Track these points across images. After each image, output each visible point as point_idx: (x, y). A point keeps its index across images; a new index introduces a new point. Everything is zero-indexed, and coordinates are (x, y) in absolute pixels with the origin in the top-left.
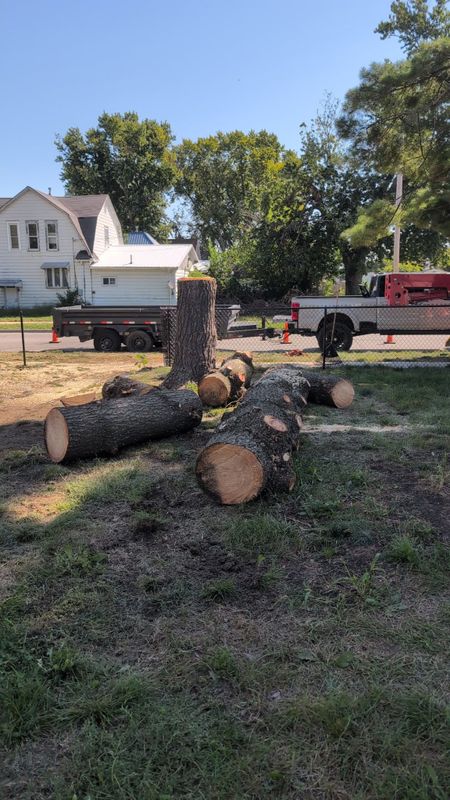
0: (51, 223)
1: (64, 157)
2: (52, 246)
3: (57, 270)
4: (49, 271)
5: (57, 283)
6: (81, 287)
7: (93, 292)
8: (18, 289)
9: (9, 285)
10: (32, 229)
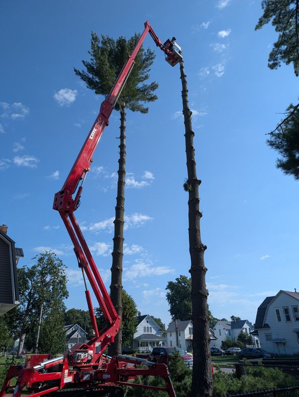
0: (295, 307)
2: (297, 319)
4: (298, 333)
8: (284, 344)
9: (279, 342)
10: (286, 311)
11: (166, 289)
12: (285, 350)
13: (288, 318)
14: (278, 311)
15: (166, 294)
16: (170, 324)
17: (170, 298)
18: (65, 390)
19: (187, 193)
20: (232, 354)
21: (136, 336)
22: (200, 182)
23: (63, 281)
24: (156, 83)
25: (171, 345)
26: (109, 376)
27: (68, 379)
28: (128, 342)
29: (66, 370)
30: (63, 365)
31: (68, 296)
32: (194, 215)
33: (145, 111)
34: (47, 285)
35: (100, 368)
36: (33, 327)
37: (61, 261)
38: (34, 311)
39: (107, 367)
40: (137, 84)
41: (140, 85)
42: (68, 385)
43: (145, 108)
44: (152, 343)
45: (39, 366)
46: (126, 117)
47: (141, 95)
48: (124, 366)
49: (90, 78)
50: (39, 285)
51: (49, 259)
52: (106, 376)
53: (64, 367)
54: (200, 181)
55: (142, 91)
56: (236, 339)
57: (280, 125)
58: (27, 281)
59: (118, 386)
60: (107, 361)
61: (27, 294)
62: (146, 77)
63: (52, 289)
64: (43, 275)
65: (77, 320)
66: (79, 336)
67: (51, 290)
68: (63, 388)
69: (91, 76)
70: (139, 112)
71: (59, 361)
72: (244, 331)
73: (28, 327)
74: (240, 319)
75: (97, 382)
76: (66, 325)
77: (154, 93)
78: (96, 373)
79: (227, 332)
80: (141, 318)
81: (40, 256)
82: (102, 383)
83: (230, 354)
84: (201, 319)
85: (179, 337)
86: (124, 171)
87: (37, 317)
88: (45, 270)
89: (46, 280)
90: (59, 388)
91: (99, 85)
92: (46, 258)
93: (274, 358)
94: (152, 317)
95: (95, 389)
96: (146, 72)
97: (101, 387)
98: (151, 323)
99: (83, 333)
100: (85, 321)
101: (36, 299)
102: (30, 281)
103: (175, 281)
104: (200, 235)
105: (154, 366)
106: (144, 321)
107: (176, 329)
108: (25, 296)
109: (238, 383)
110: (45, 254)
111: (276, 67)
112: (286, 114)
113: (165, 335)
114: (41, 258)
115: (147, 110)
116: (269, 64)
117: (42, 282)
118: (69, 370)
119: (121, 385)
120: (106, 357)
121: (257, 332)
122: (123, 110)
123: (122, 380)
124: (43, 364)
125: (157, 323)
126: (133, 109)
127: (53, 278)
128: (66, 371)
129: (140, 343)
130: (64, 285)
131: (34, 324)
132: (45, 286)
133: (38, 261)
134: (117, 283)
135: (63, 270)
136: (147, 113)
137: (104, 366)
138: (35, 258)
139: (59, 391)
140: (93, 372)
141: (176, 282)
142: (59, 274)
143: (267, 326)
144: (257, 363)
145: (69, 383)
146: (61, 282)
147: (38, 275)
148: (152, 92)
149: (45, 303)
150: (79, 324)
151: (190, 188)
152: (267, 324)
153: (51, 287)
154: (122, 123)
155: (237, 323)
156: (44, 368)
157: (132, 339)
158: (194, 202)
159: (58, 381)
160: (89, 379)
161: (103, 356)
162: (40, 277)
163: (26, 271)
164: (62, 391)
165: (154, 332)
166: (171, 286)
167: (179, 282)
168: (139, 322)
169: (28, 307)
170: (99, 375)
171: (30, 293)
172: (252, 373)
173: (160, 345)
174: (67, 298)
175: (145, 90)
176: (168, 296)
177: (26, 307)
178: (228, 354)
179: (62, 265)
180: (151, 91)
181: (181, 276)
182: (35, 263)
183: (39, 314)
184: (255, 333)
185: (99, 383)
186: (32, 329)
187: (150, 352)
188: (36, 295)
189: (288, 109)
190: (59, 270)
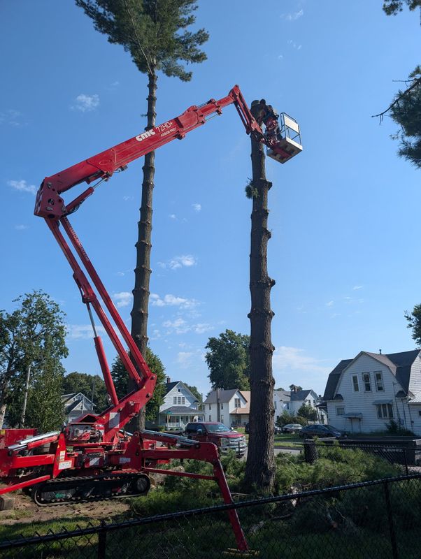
0: (378, 373)
1: (413, 324)
2: (380, 389)
3: (384, 405)
4: (379, 406)
5: (385, 415)
6: (402, 418)
7: (412, 422)
8: (360, 419)
9: (354, 416)
10: (367, 378)
11: (206, 347)
12: (360, 428)
13: (368, 388)
14: (355, 379)
15: (205, 355)
16: (209, 394)
17: (211, 361)
18: (61, 480)
19: (251, 201)
20: (291, 431)
21: (162, 409)
22: (270, 185)
23: (59, 334)
24: (205, 32)
25: (210, 421)
26: (129, 460)
27: (65, 465)
28: (152, 417)
29: (61, 452)
30: (57, 444)
31: (68, 354)
32: (260, 234)
33: (186, 77)
34: (36, 338)
35: (114, 448)
36: (17, 395)
37: (57, 305)
38: (18, 374)
39: (126, 447)
40: (175, 30)
41: (180, 32)
42: (65, 473)
43: (187, 72)
44: (185, 419)
45: (19, 446)
46: (157, 83)
47: (181, 50)
48: (151, 446)
49: (100, 14)
50: (25, 338)
51: (39, 302)
52: (123, 460)
53: (59, 447)
54: (271, 183)
55: (183, 43)
56: (295, 413)
57: (397, 101)
58: (7, 332)
59: (141, 473)
60: (125, 439)
61: (6, 350)
62: (190, 21)
63: (44, 344)
64: (30, 325)
65: (81, 388)
66: (84, 409)
67: (43, 346)
68: (57, 477)
69: (101, 10)
70: (177, 78)
71: (51, 438)
72: (307, 403)
73: (10, 396)
74: (301, 388)
75: (110, 468)
76: (66, 393)
77: (201, 48)
78: (109, 456)
79: (285, 405)
80: (170, 386)
81: (25, 298)
82: (117, 469)
83: (288, 432)
84: (263, 382)
85: (221, 411)
86: (152, 168)
87: (23, 383)
88: (33, 317)
89: (36, 331)
90: (51, 478)
91: (115, 27)
92: (35, 300)
93: (346, 437)
94: (186, 384)
95: (107, 478)
96: (190, 11)
97: (116, 476)
98: (184, 392)
99: (89, 405)
100: (91, 388)
101: (21, 358)
102: (11, 333)
103: (218, 337)
104: (266, 265)
105: (197, 446)
106: (175, 389)
107: (218, 400)
108: (5, 354)
109: (309, 468)
110: (32, 295)
111: (395, 11)
112: (409, 83)
113: (202, 408)
114: (27, 300)
115: (190, 75)
116: (385, 5)
117: (29, 334)
118: (67, 451)
119: (147, 472)
120: (123, 433)
121: (326, 405)
122: (153, 72)
123: (147, 465)
124: (24, 443)
125: (192, 392)
126: (168, 73)
127: (45, 328)
128: (63, 453)
129: (168, 418)
130: (61, 340)
131: (18, 392)
132: (33, 340)
133: (23, 304)
134: (139, 333)
135: (60, 319)
136: (189, 80)
137: (121, 446)
138: (18, 300)
139: (50, 481)
140: (104, 454)
141: (220, 338)
142: (54, 323)
143: (339, 397)
144: (332, 442)
145: (67, 469)
146: (57, 335)
147: (23, 324)
148: (198, 47)
149: (33, 363)
150: (83, 392)
151: (255, 192)
152: (340, 395)
153: (43, 341)
154: (151, 92)
155: (298, 393)
156: (27, 448)
157: (157, 413)
158: (259, 215)
159: (50, 467)
160: (98, 464)
161: (120, 432)
162: (26, 327)
163: (5, 318)
164: (56, 481)
165: (187, 404)
166: (213, 343)
167: (224, 339)
168: (168, 391)
169: (9, 368)
170: (113, 459)
171: (11, 350)
172: (326, 455)
173: (195, 420)
174: (65, 357)
175: (189, 41)
176: (208, 357)
177: (6, 368)
178: (286, 432)
179: (58, 311)
180: (198, 45)
181: (227, 331)
182: (18, 306)
183: (26, 378)
184: (323, 406)
185: (112, 470)
186: (16, 399)
187: (181, 429)
188: (20, 352)
189: (412, 76)
190: (54, 318)
